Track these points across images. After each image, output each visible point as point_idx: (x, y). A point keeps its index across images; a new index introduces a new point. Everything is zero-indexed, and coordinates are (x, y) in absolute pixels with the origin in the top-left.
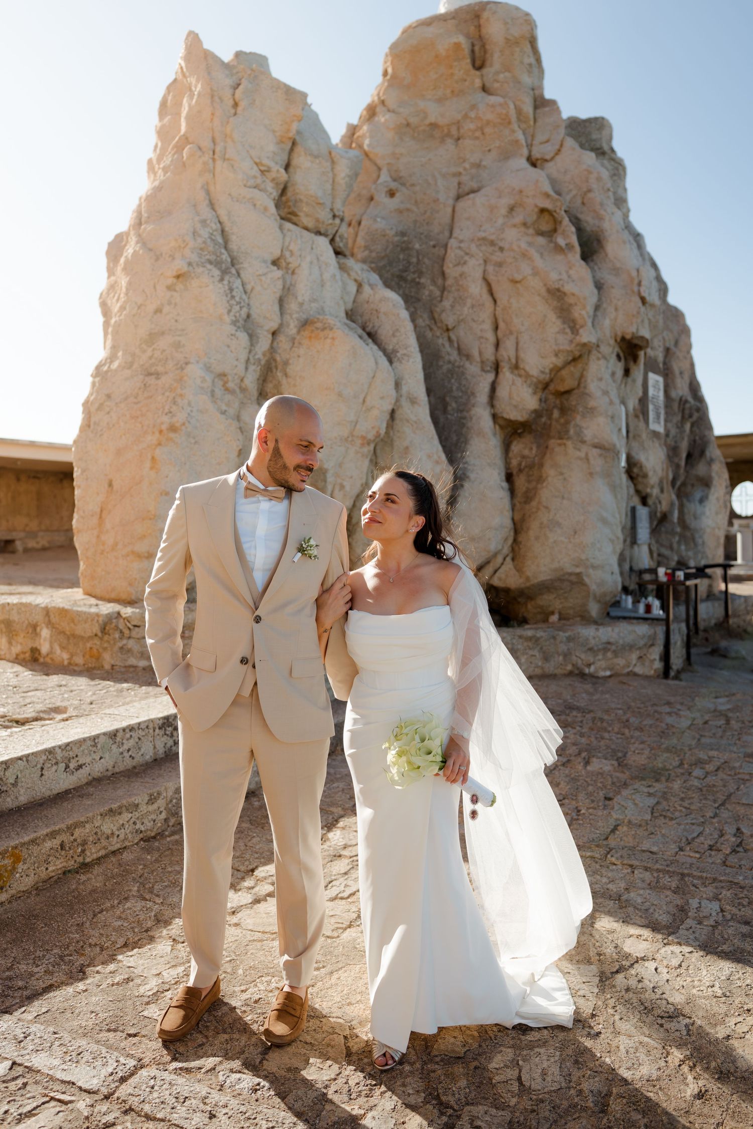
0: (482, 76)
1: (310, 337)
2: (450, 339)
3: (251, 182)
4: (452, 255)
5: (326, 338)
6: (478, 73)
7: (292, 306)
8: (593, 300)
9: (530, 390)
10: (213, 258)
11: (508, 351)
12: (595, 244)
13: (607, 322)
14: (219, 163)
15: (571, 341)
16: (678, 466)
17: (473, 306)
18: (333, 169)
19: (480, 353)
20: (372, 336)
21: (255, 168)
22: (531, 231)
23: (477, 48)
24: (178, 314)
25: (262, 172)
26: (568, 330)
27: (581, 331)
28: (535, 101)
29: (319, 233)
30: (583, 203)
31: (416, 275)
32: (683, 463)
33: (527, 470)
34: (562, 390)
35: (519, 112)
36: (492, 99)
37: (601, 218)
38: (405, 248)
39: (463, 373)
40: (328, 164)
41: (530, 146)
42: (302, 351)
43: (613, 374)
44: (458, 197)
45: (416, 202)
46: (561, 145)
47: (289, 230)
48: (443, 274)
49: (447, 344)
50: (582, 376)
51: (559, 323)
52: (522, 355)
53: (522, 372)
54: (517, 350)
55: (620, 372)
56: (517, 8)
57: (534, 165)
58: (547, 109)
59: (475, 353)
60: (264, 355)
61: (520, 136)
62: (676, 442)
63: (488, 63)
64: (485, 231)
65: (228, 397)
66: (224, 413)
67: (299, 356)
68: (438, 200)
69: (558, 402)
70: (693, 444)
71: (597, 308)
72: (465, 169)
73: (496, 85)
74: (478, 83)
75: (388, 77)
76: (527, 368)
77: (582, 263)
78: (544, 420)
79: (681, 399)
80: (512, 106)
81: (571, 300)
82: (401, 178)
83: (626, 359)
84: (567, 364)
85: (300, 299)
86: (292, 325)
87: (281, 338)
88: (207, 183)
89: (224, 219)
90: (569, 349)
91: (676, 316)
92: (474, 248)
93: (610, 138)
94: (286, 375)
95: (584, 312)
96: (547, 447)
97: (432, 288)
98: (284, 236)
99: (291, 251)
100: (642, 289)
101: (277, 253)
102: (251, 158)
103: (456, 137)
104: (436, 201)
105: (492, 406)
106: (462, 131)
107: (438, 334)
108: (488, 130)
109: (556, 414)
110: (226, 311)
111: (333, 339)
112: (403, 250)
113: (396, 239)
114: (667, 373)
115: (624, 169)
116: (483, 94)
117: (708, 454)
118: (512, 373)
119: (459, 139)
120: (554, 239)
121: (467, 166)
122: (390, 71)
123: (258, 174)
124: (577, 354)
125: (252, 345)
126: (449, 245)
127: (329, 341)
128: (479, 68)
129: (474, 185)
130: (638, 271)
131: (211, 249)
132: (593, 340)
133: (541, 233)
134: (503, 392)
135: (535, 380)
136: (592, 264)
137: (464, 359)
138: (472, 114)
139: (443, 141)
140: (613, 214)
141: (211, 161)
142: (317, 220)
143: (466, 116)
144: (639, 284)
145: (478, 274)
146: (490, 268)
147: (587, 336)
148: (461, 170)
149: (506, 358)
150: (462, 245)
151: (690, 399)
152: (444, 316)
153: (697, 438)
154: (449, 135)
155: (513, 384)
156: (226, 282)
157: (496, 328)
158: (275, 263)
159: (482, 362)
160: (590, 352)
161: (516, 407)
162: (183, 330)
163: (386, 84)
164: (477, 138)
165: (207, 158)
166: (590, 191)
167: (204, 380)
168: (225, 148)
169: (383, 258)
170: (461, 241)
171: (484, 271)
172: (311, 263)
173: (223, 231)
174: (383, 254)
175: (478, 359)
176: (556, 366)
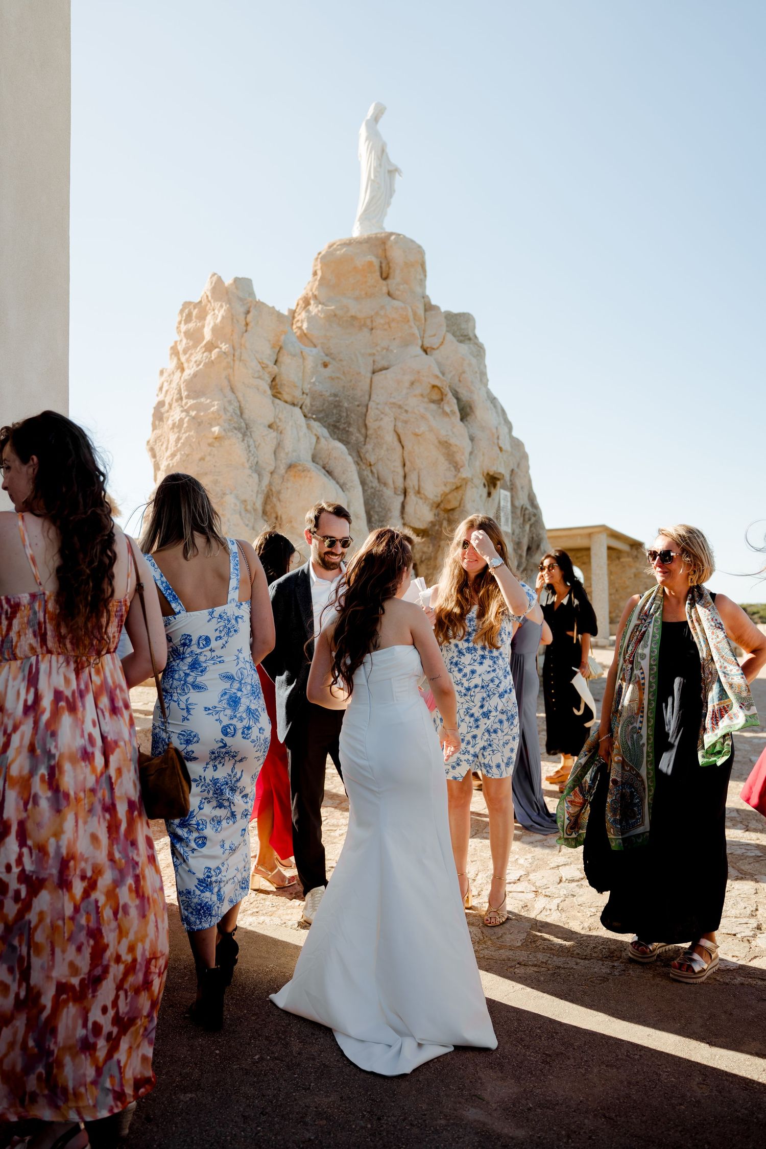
0: (387, 285)
1: (295, 476)
2: (372, 471)
3: (256, 375)
4: (372, 413)
5: (306, 477)
6: (384, 282)
7: (282, 455)
8: (469, 449)
9: (428, 508)
10: (236, 425)
11: (412, 482)
12: (468, 409)
13: (477, 463)
14: (237, 362)
15: (455, 476)
16: (521, 556)
17: (388, 450)
18: (303, 362)
19: (394, 482)
20: (329, 473)
21: (259, 366)
22: (426, 400)
23: (384, 265)
24: (216, 462)
25: (263, 368)
26: (452, 469)
27: (461, 470)
28: (425, 306)
29: (294, 405)
30: (460, 381)
31: (346, 426)
32: (524, 554)
33: (426, 561)
34: (449, 508)
35: (415, 314)
36: (396, 303)
37: (472, 392)
38: (338, 405)
39: (382, 496)
40: (301, 360)
41: (422, 338)
42: (289, 485)
43: (481, 496)
44: (374, 372)
45: (344, 373)
46: (444, 339)
47: (278, 404)
48: (366, 425)
49: (370, 475)
50: (462, 499)
51: (446, 463)
52: (422, 484)
53: (423, 496)
54: (419, 480)
55: (485, 494)
56: (412, 241)
57: (425, 351)
58: (433, 312)
59: (390, 482)
60: (266, 487)
61: (416, 332)
62: (519, 539)
63: (391, 276)
64: (394, 398)
65: (248, 515)
66: (247, 525)
67: (287, 488)
68: (360, 373)
69: (446, 515)
70: (532, 540)
71: (471, 453)
72: (378, 351)
73: (398, 293)
74: (385, 290)
75: (318, 277)
76: (426, 493)
77: (461, 423)
78: (437, 528)
79: (522, 507)
80: (410, 310)
81: (455, 449)
82: (331, 354)
83: (489, 486)
84: (452, 491)
85: (286, 450)
86: (282, 468)
87: (275, 476)
88: (229, 375)
89: (241, 399)
90: (453, 481)
91: (517, 445)
92: (387, 410)
93: (474, 328)
94: (279, 500)
95: (463, 457)
96: (439, 546)
97: (358, 435)
98: (275, 408)
99: (280, 419)
100: (500, 442)
101: (271, 420)
102: (257, 359)
103: (370, 327)
104: (359, 373)
105: (403, 518)
106: (374, 324)
107: (364, 468)
108: (393, 325)
109: (445, 523)
110: (245, 460)
111: (310, 478)
112: (336, 407)
113: (331, 399)
114: (512, 488)
115: (484, 351)
116: (389, 298)
117: (542, 547)
118: (416, 496)
119: (372, 329)
120: (441, 406)
121: (379, 349)
122: (319, 273)
123: (261, 369)
124: (459, 485)
125: (260, 481)
126: (369, 406)
127: (307, 479)
128: (385, 279)
129: (384, 363)
130: (497, 428)
131: (235, 420)
132: (469, 476)
133: (433, 402)
134: (409, 509)
135: (431, 501)
136: (466, 423)
137: (382, 485)
138: (382, 313)
139: (360, 328)
140: (480, 389)
141: (232, 362)
142: (294, 397)
143: (377, 313)
144: (498, 438)
145: (391, 428)
146: (399, 424)
147: (465, 473)
148: (374, 351)
149: (412, 486)
150: (379, 407)
151: (529, 507)
152: (367, 456)
153: (534, 536)
154: (365, 325)
155: (417, 503)
156: (245, 442)
157: (404, 465)
158: (270, 426)
159: (395, 488)
160: (466, 483)
161: (419, 519)
162: (219, 472)
163: (317, 283)
164: (386, 330)
165: (230, 359)
166: (464, 372)
167: (236, 505)
168: (241, 353)
169: (321, 411)
170: (378, 404)
171: (395, 426)
172: (292, 426)
173: (240, 406)
174: (321, 409)
175: (392, 486)
176: (444, 492)
